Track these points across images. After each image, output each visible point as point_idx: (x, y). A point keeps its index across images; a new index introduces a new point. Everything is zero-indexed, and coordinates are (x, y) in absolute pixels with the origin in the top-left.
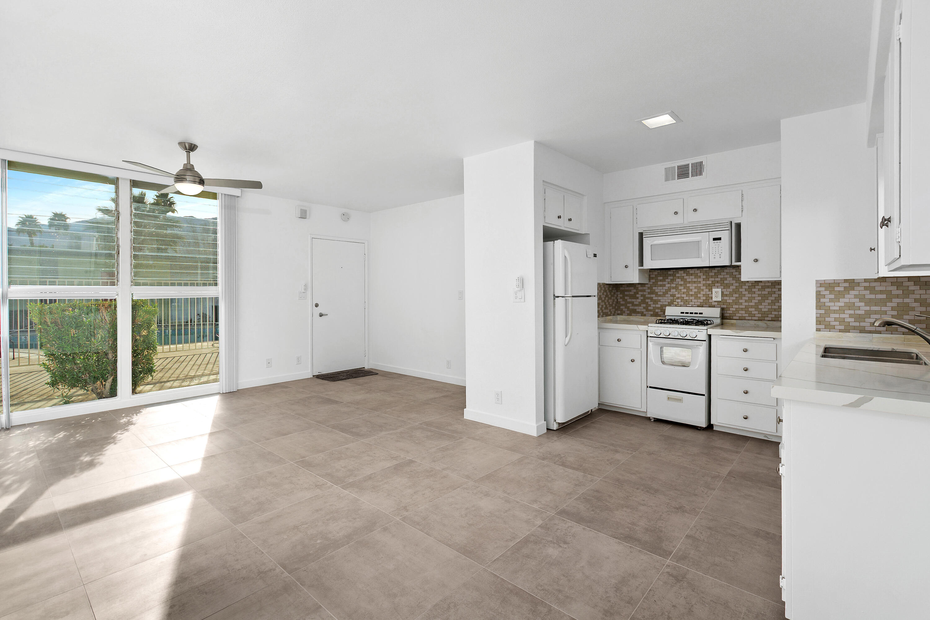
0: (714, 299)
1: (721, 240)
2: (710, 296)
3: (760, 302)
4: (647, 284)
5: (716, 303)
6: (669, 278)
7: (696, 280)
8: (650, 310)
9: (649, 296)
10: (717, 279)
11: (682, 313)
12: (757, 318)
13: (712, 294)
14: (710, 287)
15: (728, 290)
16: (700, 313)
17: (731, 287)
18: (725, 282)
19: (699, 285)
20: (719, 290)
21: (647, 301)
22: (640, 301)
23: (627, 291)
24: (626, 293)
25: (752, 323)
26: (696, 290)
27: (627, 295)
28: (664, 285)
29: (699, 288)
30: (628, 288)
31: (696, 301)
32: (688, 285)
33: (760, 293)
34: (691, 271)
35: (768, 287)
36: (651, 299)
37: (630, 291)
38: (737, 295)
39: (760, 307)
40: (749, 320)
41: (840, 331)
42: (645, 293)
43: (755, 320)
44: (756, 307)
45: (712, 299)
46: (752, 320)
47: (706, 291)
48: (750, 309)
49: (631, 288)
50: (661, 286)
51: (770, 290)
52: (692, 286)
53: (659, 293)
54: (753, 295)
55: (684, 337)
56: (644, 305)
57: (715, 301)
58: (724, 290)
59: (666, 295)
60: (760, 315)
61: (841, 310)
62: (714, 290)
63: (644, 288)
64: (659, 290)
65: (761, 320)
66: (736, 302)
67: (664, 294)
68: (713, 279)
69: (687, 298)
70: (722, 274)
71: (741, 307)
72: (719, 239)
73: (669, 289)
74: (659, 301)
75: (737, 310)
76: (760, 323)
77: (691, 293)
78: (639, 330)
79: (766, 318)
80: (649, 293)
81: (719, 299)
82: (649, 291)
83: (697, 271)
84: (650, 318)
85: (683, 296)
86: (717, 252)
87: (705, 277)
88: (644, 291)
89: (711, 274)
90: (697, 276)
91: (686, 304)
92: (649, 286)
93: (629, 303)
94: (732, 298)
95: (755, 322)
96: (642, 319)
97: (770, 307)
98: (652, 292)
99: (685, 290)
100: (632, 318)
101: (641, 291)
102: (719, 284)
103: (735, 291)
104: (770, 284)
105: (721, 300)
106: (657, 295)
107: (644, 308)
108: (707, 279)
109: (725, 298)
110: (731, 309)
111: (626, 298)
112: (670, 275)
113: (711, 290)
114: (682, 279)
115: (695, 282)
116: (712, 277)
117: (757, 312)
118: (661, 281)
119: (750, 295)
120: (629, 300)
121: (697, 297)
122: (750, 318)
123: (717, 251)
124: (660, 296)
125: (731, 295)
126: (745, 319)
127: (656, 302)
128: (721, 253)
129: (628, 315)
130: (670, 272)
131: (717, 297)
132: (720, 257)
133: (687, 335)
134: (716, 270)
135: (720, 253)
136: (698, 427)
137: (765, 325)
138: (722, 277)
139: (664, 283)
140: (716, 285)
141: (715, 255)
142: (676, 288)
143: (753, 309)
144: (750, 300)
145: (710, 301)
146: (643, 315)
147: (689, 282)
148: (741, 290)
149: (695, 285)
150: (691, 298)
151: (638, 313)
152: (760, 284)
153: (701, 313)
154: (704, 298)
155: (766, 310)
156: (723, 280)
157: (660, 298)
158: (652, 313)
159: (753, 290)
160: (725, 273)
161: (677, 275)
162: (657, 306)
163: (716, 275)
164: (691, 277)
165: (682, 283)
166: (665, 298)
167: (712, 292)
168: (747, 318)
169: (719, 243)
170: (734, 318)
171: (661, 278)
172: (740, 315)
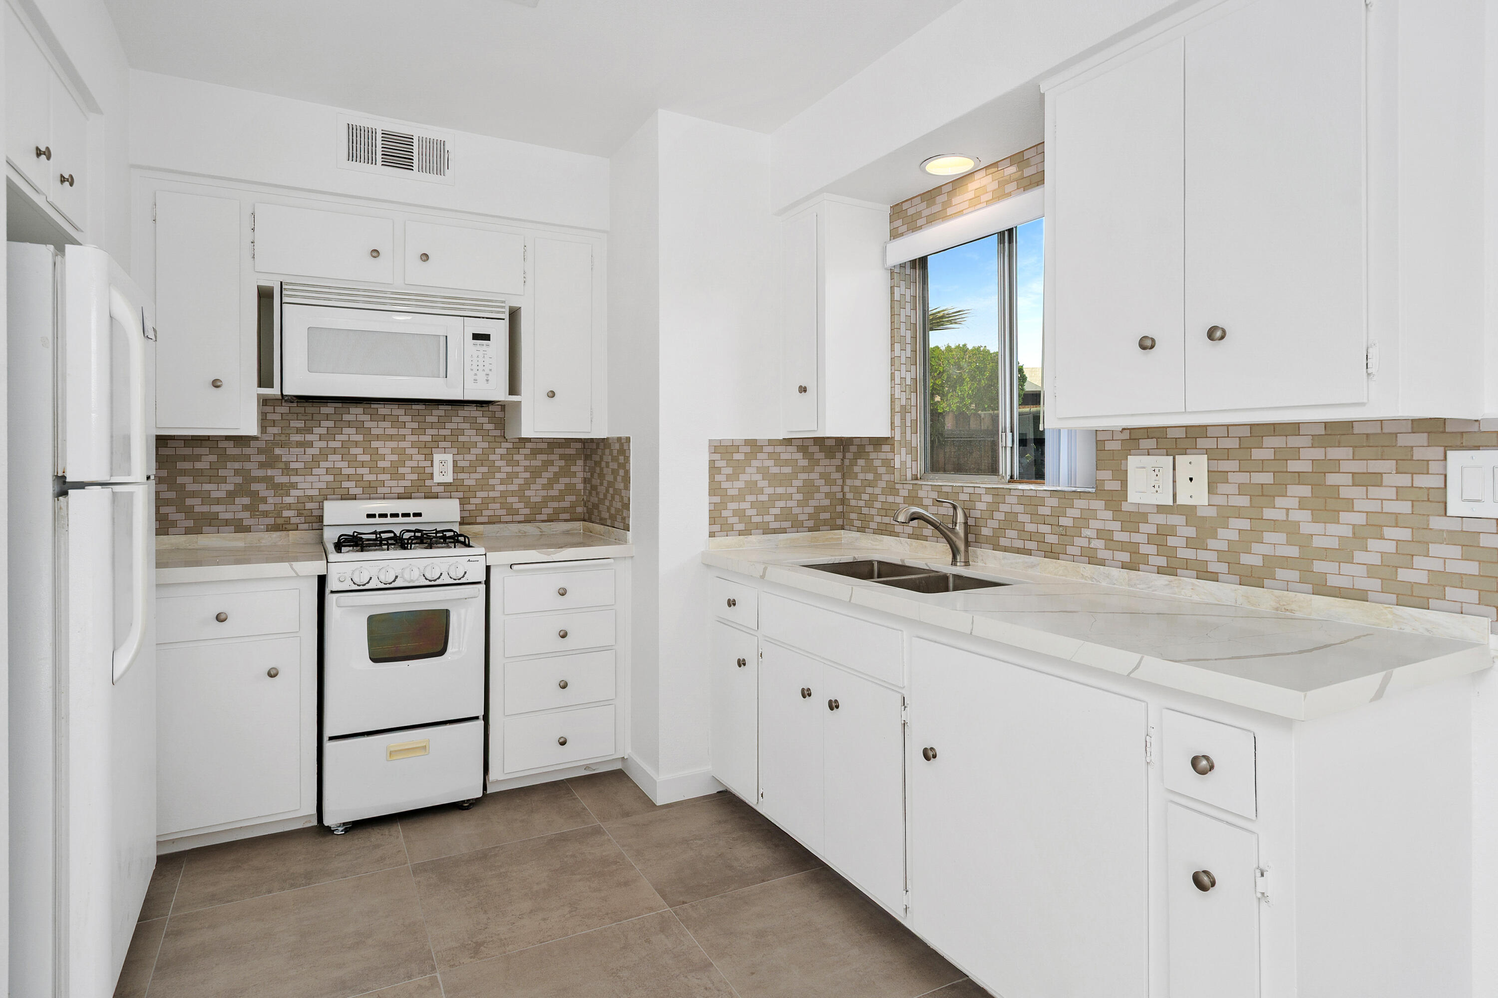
0: (438, 478)
1: (489, 340)
2: (428, 470)
3: (528, 484)
4: (254, 438)
5: (441, 489)
6: (323, 423)
7: (393, 431)
8: (266, 514)
9: (260, 473)
10: (443, 432)
11: (369, 516)
12: (522, 518)
13: (432, 466)
14: (427, 450)
15: (468, 457)
16: (415, 515)
17: (473, 451)
18: (461, 439)
19: (402, 444)
20: (449, 458)
21: (254, 487)
22: (232, 489)
23: (185, 458)
24: (181, 465)
25: (514, 528)
26: (395, 458)
27: (184, 473)
28: (311, 444)
29: (401, 452)
30: (188, 451)
31: (394, 483)
32: (374, 444)
33: (527, 463)
34: (383, 410)
35: (541, 451)
36: (268, 480)
37: (198, 458)
38: (485, 469)
39: (527, 493)
40: (507, 522)
41: (741, 533)
42: (247, 466)
43: (519, 522)
44: (520, 493)
45: (432, 478)
46: (512, 522)
47: (418, 459)
48: (510, 500)
49: (198, 451)
50: (300, 444)
51: (544, 457)
52: (385, 448)
53: (293, 466)
54: (516, 469)
55: (435, 580)
56: (246, 501)
57: (439, 484)
58: (460, 457)
59: (315, 471)
60: (527, 511)
61: (740, 497)
62: (437, 457)
63: (247, 451)
64: (293, 456)
65: (529, 522)
66: (483, 484)
67: (308, 469)
68: (434, 432)
69: (372, 477)
70: (454, 419)
71: (492, 494)
72: (486, 337)
73: (324, 454)
74: (294, 486)
75: (486, 502)
76: (529, 528)
77: (381, 464)
78: (298, 576)
79: (538, 517)
80: (262, 465)
81: (449, 478)
82: (262, 458)
83: (398, 411)
84: (267, 536)
85: (360, 471)
86: (481, 368)
87: (415, 425)
88: (248, 458)
89: (429, 419)
90: (396, 423)
91: (371, 492)
92: (262, 444)
93: (193, 494)
94: (474, 476)
95: (521, 526)
96: (237, 541)
97: (544, 493)
98: (271, 462)
99: (367, 458)
100: (208, 540)
101: (235, 459)
102: (448, 444)
103: (482, 460)
104: (545, 446)
105: (452, 481)
106: (287, 470)
107: (245, 508)
108: (421, 430)
109: (461, 476)
110: (473, 501)
111: (180, 480)
112: (327, 417)
113: (429, 457)
114: (359, 427)
115: (391, 438)
116: (432, 426)
117: (522, 505)
118: (299, 431)
119: (509, 469)
120: (190, 487)
121: (396, 475)
122: (509, 518)
123: (481, 364)
124: (296, 472)
125: (472, 468)
126: (500, 522)
127: (283, 489)
128: (491, 370)
129: (188, 531)
130: (328, 409)
131: (443, 473)
132: (487, 380)
133: (441, 574)
134: (441, 411)
135: (487, 371)
136: (463, 802)
137: (537, 532)
138: (454, 426)
139: (309, 437)
140: (442, 444)
141: (476, 375)
142: (344, 451)
143: (516, 499)
144: (511, 477)
145: (428, 483)
146: (240, 528)
147: (378, 437)
148: (492, 457)
149: (393, 444)
150: (381, 477)
151: (227, 523)
152: (528, 445)
153: (419, 515)
154: (415, 477)
155: (539, 499)
156: (457, 433)
157: (294, 479)
158: (271, 521)
159: (516, 457)
160: (460, 420)
161: (346, 417)
162: (287, 500)
163: (441, 424)
164: (382, 424)
165: (360, 438)
166: (309, 478)
167: (432, 461)
168: (504, 519)
169: (485, 348)
170: (479, 519)
171: (300, 424)
172: (490, 513)
